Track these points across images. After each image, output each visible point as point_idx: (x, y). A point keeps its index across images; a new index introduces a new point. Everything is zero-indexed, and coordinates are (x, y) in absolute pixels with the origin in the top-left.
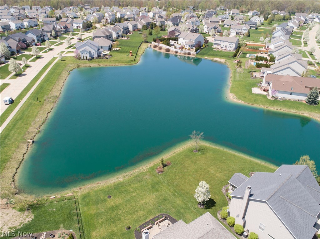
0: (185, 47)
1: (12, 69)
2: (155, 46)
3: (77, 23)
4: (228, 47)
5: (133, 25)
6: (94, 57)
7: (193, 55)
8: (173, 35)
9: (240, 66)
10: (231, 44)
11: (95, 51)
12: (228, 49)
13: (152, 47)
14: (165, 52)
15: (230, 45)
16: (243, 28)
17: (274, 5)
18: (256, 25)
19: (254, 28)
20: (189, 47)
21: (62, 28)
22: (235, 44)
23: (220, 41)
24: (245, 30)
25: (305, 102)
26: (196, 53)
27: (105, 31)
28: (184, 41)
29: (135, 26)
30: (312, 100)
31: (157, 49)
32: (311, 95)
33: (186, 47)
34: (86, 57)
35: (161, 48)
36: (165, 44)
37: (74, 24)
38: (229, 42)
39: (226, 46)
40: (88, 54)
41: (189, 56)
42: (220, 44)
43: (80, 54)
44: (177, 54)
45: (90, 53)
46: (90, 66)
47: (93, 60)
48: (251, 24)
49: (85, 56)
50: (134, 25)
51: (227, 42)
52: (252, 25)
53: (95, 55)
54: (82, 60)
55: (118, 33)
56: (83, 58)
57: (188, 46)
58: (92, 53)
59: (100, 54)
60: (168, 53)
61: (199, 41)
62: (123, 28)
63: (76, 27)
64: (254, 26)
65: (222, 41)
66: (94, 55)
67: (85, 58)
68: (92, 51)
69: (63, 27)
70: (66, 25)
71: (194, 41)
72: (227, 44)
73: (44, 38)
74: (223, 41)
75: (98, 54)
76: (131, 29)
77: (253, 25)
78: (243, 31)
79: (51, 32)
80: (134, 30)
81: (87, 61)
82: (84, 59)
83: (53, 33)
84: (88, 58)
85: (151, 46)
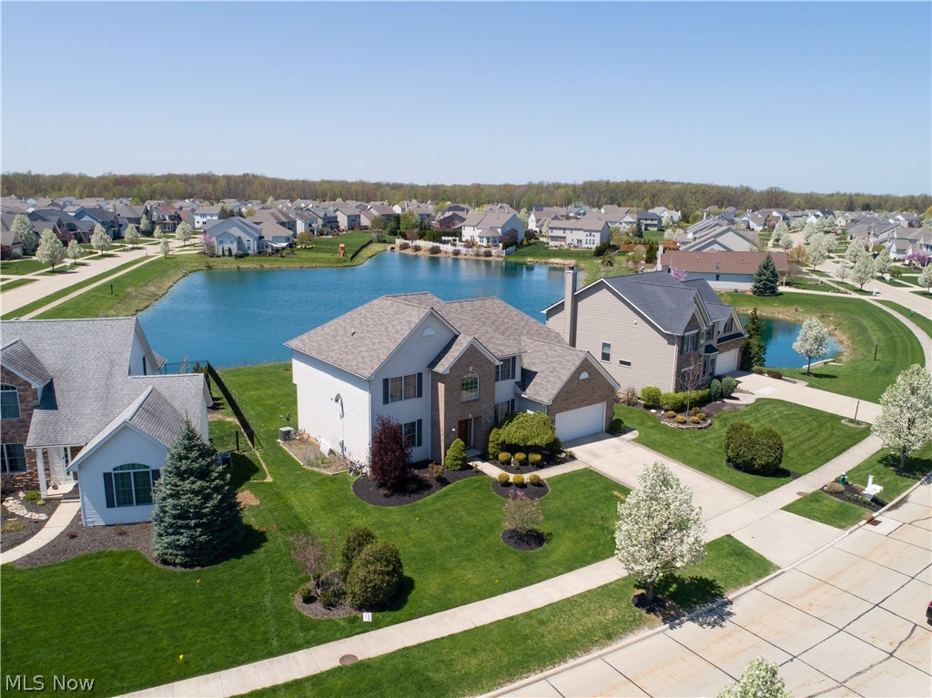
0: (479, 243)
1: (46, 252)
2: (404, 247)
3: (203, 215)
4: (584, 242)
5: (349, 217)
6: (250, 252)
7: (498, 257)
8: (449, 227)
9: (609, 262)
10: (590, 235)
11: (252, 240)
12: (584, 245)
13: (397, 249)
14: (428, 254)
15: (589, 238)
16: (625, 220)
17: (708, 197)
18: (660, 221)
19: (656, 229)
20: (488, 242)
21: (167, 218)
22: (599, 234)
23: (565, 229)
24: (630, 223)
25: (751, 294)
26: (504, 251)
27: (278, 214)
28: (476, 233)
29: (354, 218)
30: (764, 284)
31: (409, 252)
32: (760, 275)
33: (481, 244)
34: (230, 250)
35: (417, 249)
36: (430, 241)
37: (197, 218)
38: (585, 231)
39: (580, 241)
40: (235, 244)
41: (488, 259)
42: (564, 238)
43: (216, 244)
44: (459, 257)
45: (239, 240)
46: (239, 268)
47: (246, 258)
48: (646, 220)
49: (226, 248)
50: (353, 216)
51: (581, 230)
52: (649, 222)
53: (252, 248)
54: (219, 257)
55: (310, 225)
56: (221, 253)
57: (485, 240)
58: (246, 244)
59: (265, 249)
60: (435, 255)
61: (512, 229)
62: (322, 216)
63: (201, 223)
64: (656, 222)
65: (568, 229)
66: (249, 248)
67: (227, 253)
68: (245, 238)
69: (169, 217)
70: (176, 213)
71: (499, 230)
72: (582, 235)
73: (119, 230)
74: (571, 229)
75: (258, 247)
76: (343, 221)
77: (652, 220)
78: (624, 225)
79: (138, 221)
80: (351, 228)
81: (233, 259)
82: (224, 255)
83: (144, 224)
84: (235, 251)
85: (393, 248)
